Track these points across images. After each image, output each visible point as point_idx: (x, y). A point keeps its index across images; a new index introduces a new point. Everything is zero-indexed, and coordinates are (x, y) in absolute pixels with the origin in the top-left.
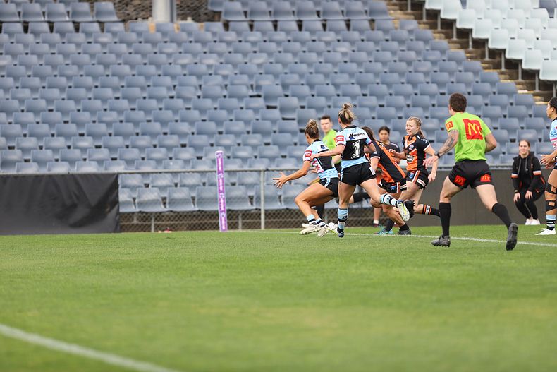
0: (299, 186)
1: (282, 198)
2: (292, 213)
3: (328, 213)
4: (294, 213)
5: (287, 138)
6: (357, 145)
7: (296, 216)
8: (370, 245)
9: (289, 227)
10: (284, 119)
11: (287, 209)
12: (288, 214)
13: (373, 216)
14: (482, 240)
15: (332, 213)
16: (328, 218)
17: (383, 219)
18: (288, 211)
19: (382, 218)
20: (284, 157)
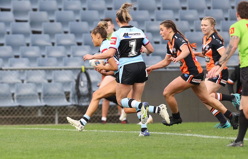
0: (31, 84)
1: (15, 95)
2: (24, 111)
3: (58, 110)
4: (26, 111)
5: (19, 39)
6: (133, 44)
7: (29, 113)
8: (99, 141)
9: (22, 123)
10: (17, 21)
11: (20, 106)
12: (20, 111)
13: (101, 113)
14: (205, 136)
15: (63, 110)
16: (59, 114)
17: (110, 117)
18: (20, 108)
19: (109, 115)
20: (17, 57)
